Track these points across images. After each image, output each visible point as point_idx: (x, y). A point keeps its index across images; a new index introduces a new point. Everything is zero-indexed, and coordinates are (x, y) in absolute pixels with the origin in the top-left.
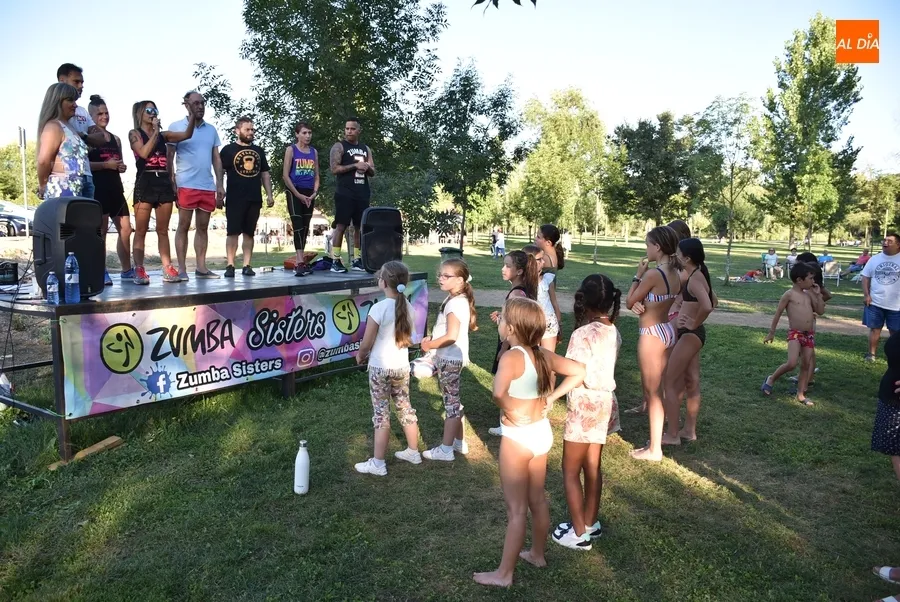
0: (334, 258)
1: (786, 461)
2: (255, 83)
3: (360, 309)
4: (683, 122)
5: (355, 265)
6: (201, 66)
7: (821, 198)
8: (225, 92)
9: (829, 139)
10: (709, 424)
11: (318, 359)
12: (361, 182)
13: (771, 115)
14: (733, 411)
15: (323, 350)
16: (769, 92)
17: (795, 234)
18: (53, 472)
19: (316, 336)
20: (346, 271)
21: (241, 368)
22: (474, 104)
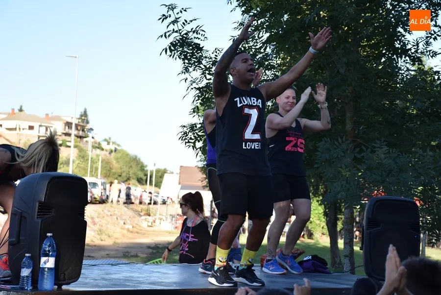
6: (172, 8)
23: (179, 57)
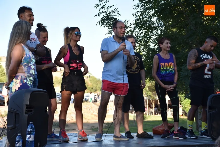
0: (188, 128)
2: (135, 11)
5: (203, 134)
8: (115, 17)
12: (209, 77)
20: (197, 138)
23: (106, 25)
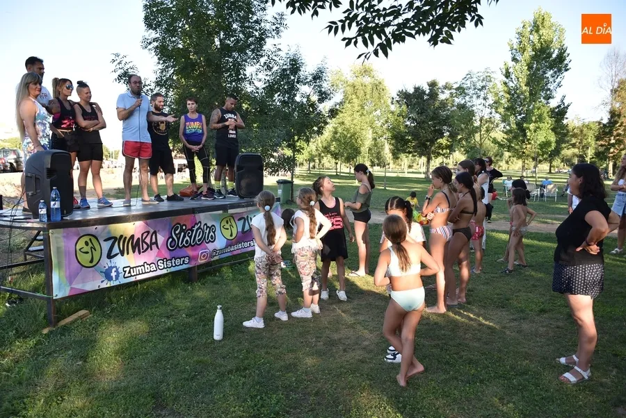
0: (216, 189)
1: (522, 311)
3: (238, 222)
4: (446, 87)
5: (230, 193)
6: (117, 55)
7: (544, 140)
9: (548, 98)
10: (472, 291)
11: (212, 256)
13: (507, 81)
14: (488, 283)
15: (215, 250)
16: (505, 64)
17: (526, 165)
18: (45, 335)
19: (210, 241)
21: (163, 263)
22: (299, 77)
